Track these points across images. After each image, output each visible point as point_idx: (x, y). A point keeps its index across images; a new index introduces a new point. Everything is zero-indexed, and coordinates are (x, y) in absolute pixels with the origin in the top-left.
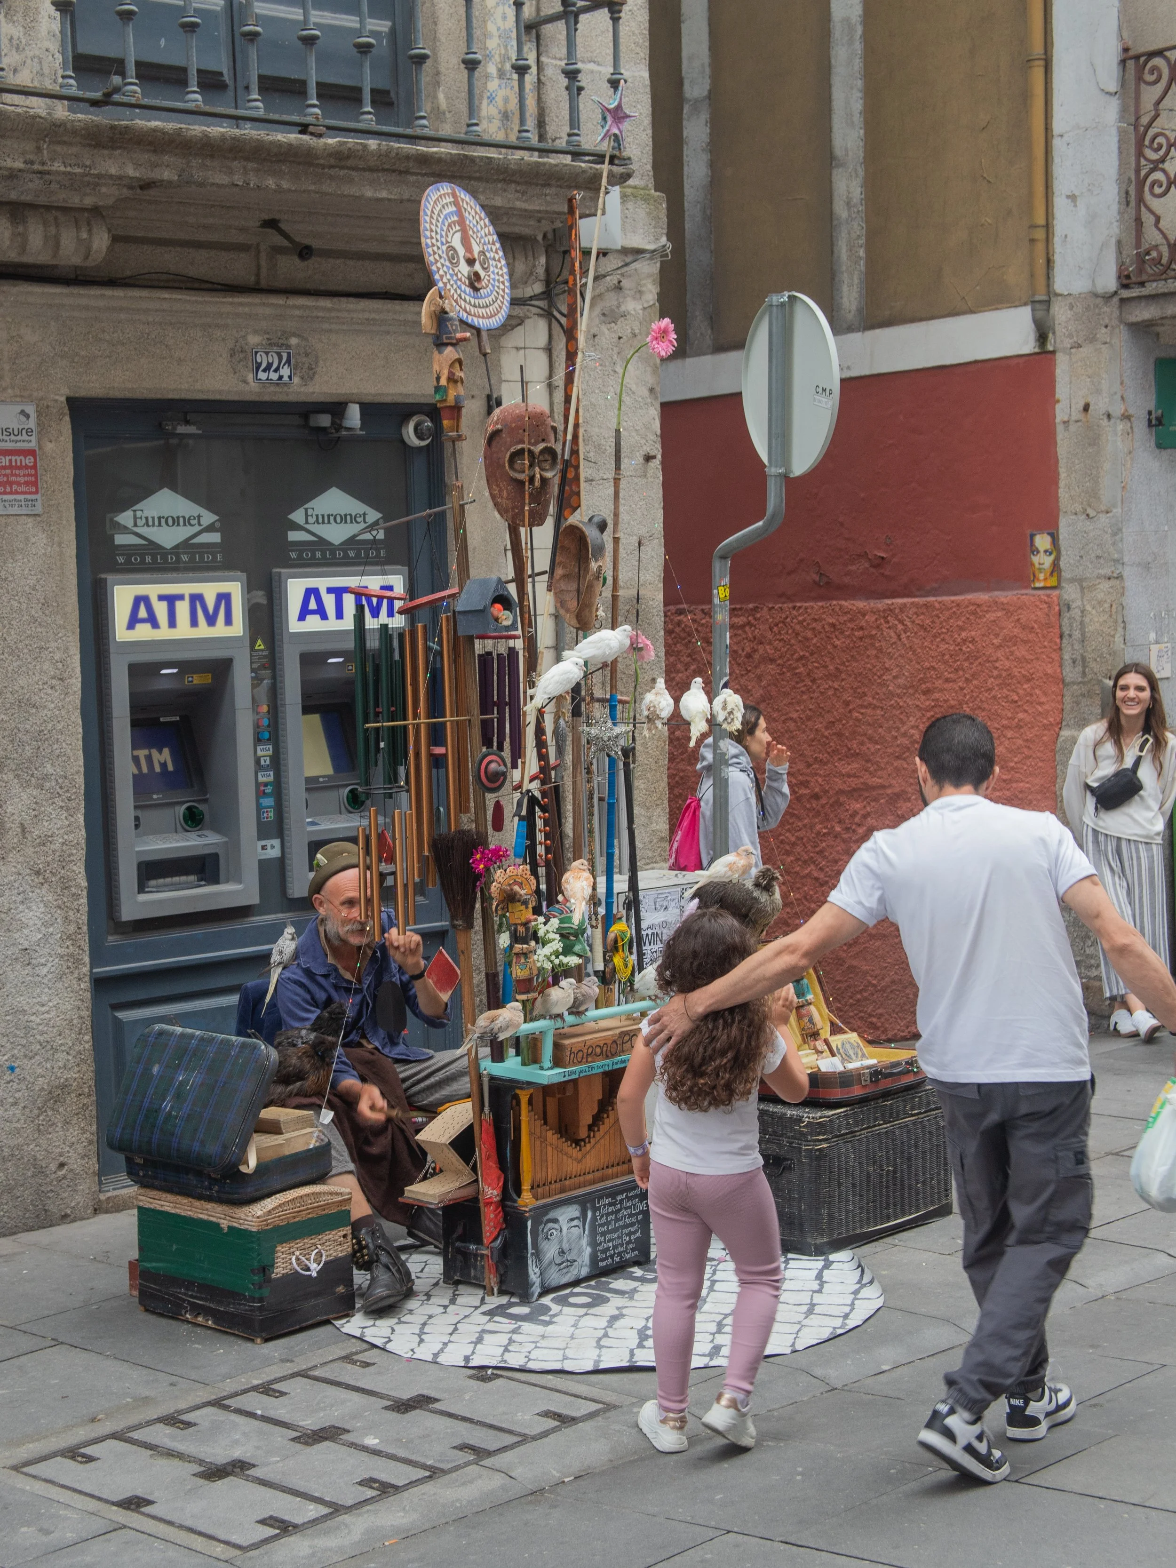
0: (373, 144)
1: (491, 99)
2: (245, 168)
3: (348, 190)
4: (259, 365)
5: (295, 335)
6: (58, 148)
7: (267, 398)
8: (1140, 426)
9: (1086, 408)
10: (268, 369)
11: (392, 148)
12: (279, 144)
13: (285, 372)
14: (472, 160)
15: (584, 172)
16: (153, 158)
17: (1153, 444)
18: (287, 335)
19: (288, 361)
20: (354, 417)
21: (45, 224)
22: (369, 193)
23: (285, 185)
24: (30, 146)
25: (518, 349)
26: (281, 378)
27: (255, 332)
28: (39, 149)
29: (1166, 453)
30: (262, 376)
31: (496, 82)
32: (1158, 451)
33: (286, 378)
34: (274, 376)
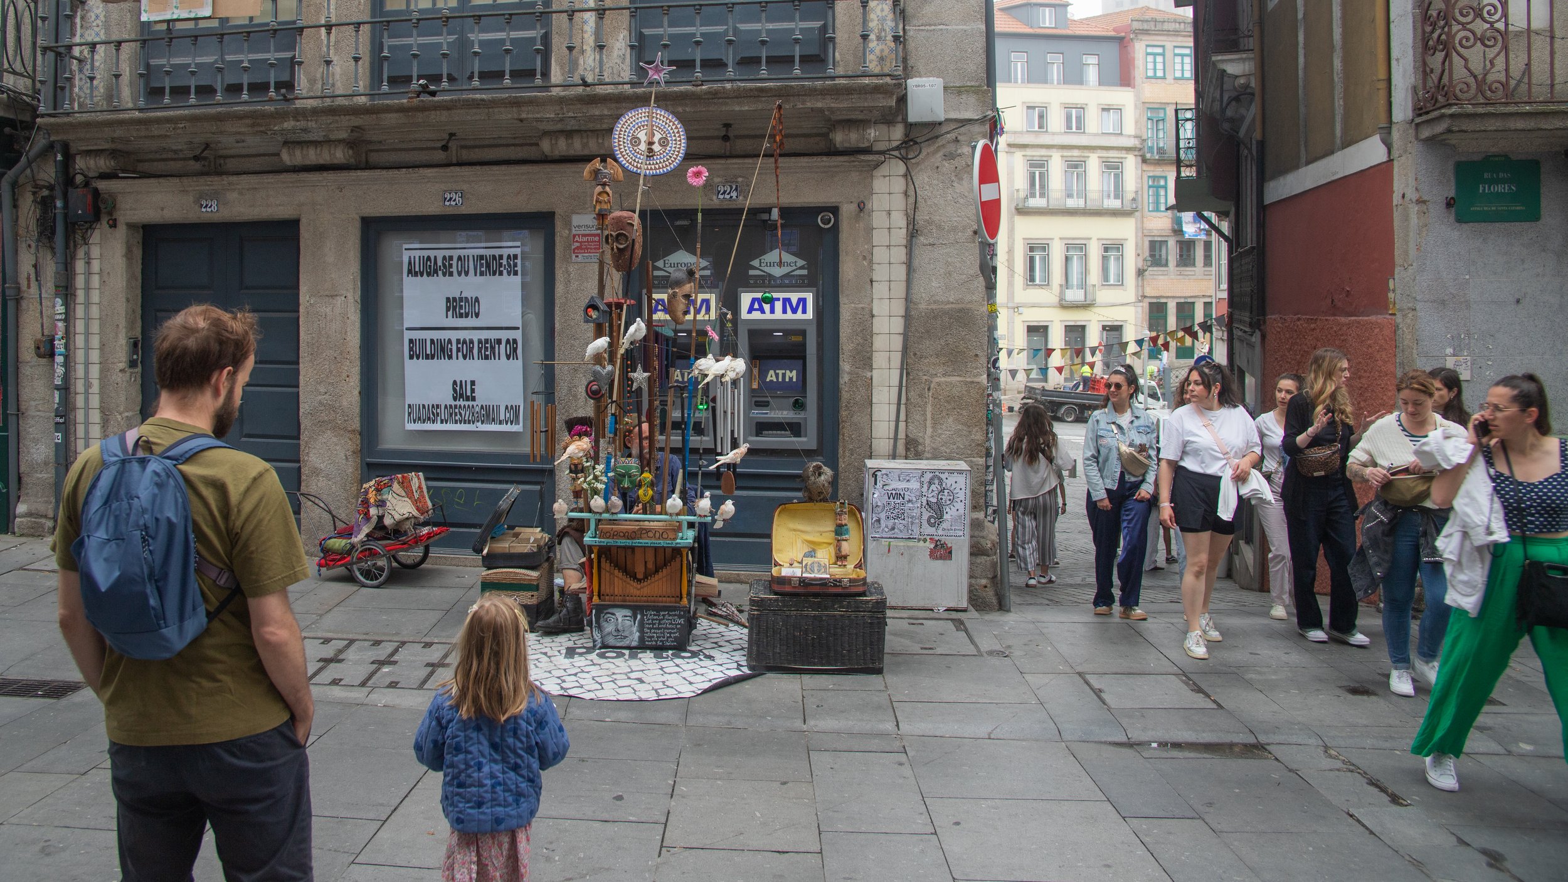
0: (728, 86)
1: (872, 51)
2: (666, 105)
3: (724, 108)
4: (719, 192)
5: (740, 176)
6: (571, 107)
7: (725, 207)
8: (1437, 209)
9: (1403, 196)
10: (724, 193)
11: (740, 87)
12: (676, 92)
13: (734, 194)
14: (791, 87)
15: (867, 85)
16: (618, 105)
17: (1452, 218)
18: (736, 177)
19: (736, 189)
20: (775, 213)
21: (582, 138)
22: (737, 108)
23: (688, 109)
24: (558, 108)
25: (884, 176)
26: (731, 197)
27: (718, 176)
28: (562, 108)
29: (1465, 226)
30: (721, 197)
31: (876, 42)
32: (1457, 224)
33: (734, 197)
34: (728, 197)
